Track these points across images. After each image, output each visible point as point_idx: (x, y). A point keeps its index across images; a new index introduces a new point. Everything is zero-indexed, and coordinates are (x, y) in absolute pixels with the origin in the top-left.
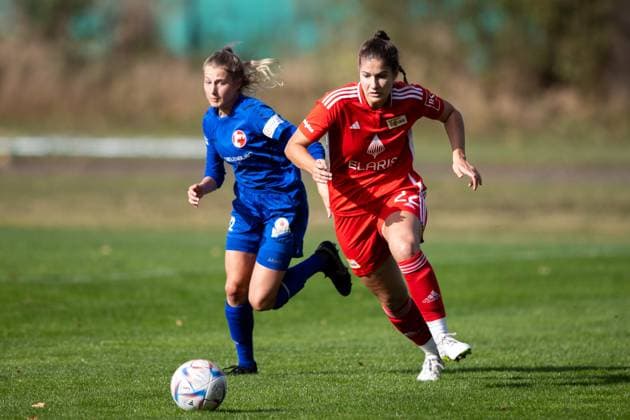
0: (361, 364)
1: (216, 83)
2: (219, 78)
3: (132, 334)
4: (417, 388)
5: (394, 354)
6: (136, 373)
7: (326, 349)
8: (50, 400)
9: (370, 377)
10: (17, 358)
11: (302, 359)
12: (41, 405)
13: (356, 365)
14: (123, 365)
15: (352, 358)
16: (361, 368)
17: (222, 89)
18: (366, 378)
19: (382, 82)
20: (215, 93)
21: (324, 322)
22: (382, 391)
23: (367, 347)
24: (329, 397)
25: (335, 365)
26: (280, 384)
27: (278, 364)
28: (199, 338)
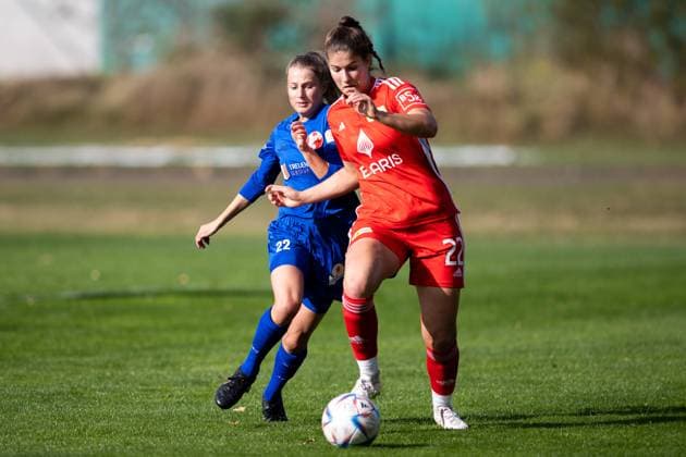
0: (555, 366)
1: (304, 86)
2: (306, 81)
3: (330, 339)
4: (611, 389)
5: (588, 356)
6: (334, 377)
7: (520, 352)
8: (250, 404)
9: (564, 379)
10: (218, 363)
11: (496, 361)
12: (242, 409)
13: (550, 367)
14: (322, 369)
15: (546, 361)
16: (555, 370)
17: (309, 92)
18: (560, 379)
19: (353, 74)
20: (304, 97)
21: (518, 325)
22: (575, 393)
23: (560, 349)
24: (524, 398)
25: (529, 367)
26: (475, 387)
27: (473, 367)
28: (396, 342)
